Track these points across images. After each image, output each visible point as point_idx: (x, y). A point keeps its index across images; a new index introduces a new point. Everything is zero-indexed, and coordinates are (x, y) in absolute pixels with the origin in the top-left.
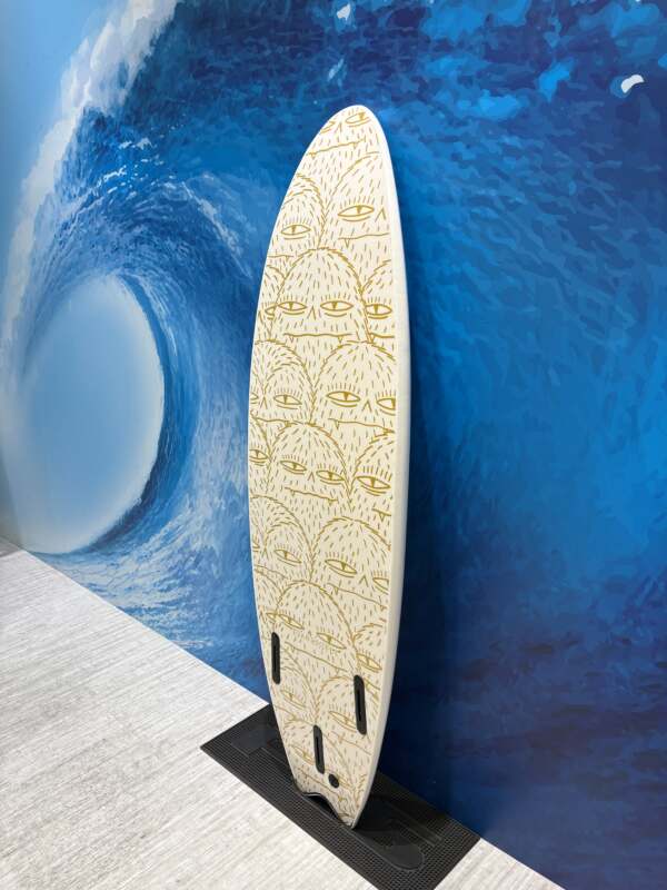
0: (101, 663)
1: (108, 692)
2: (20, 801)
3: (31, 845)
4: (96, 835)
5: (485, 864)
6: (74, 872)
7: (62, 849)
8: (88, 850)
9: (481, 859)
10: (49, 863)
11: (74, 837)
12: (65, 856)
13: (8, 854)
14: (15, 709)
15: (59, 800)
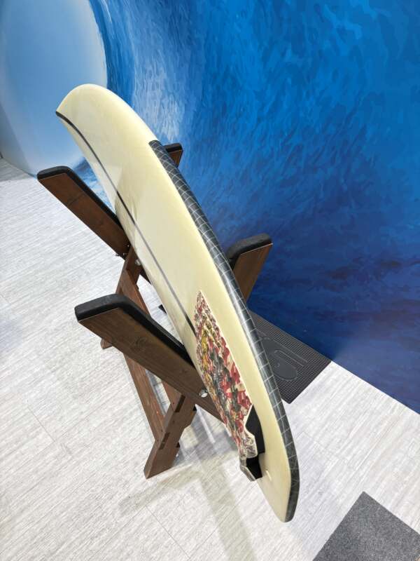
0: (89, 253)
1: (97, 272)
2: (55, 340)
3: (66, 365)
4: (104, 359)
5: (334, 377)
6: (94, 380)
7: (84, 368)
8: (100, 368)
9: (332, 373)
10: (79, 375)
11: (90, 361)
12: (87, 372)
13: (54, 371)
14: (42, 283)
15: (79, 339)
